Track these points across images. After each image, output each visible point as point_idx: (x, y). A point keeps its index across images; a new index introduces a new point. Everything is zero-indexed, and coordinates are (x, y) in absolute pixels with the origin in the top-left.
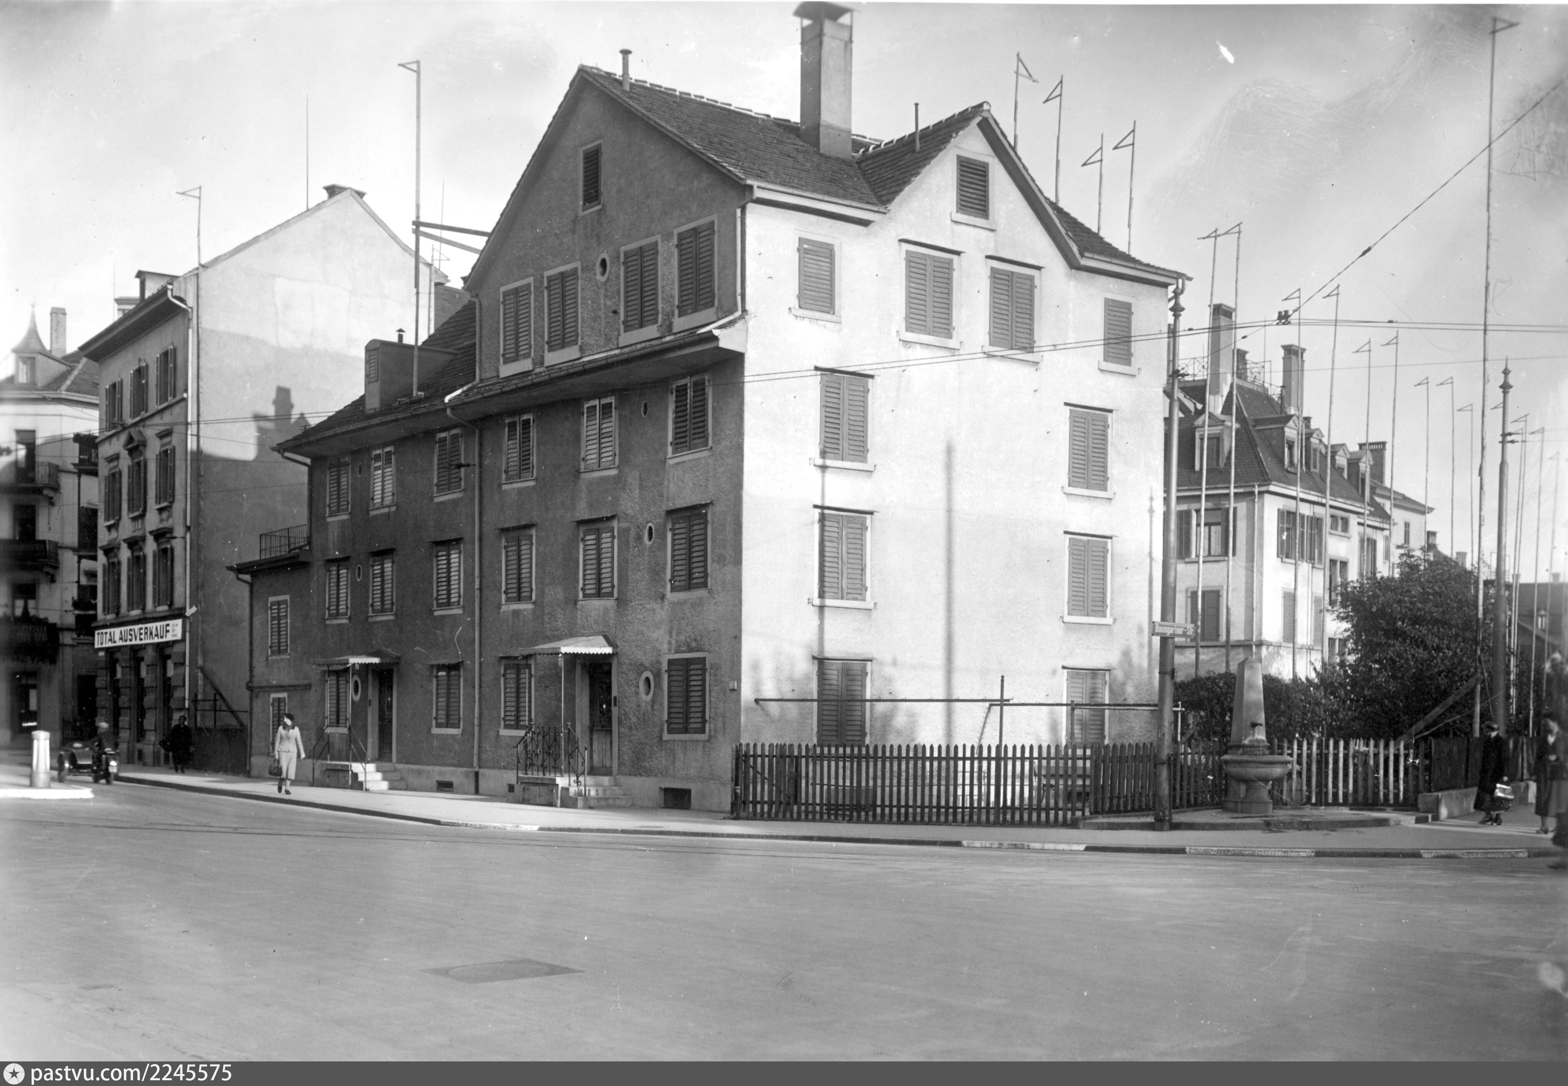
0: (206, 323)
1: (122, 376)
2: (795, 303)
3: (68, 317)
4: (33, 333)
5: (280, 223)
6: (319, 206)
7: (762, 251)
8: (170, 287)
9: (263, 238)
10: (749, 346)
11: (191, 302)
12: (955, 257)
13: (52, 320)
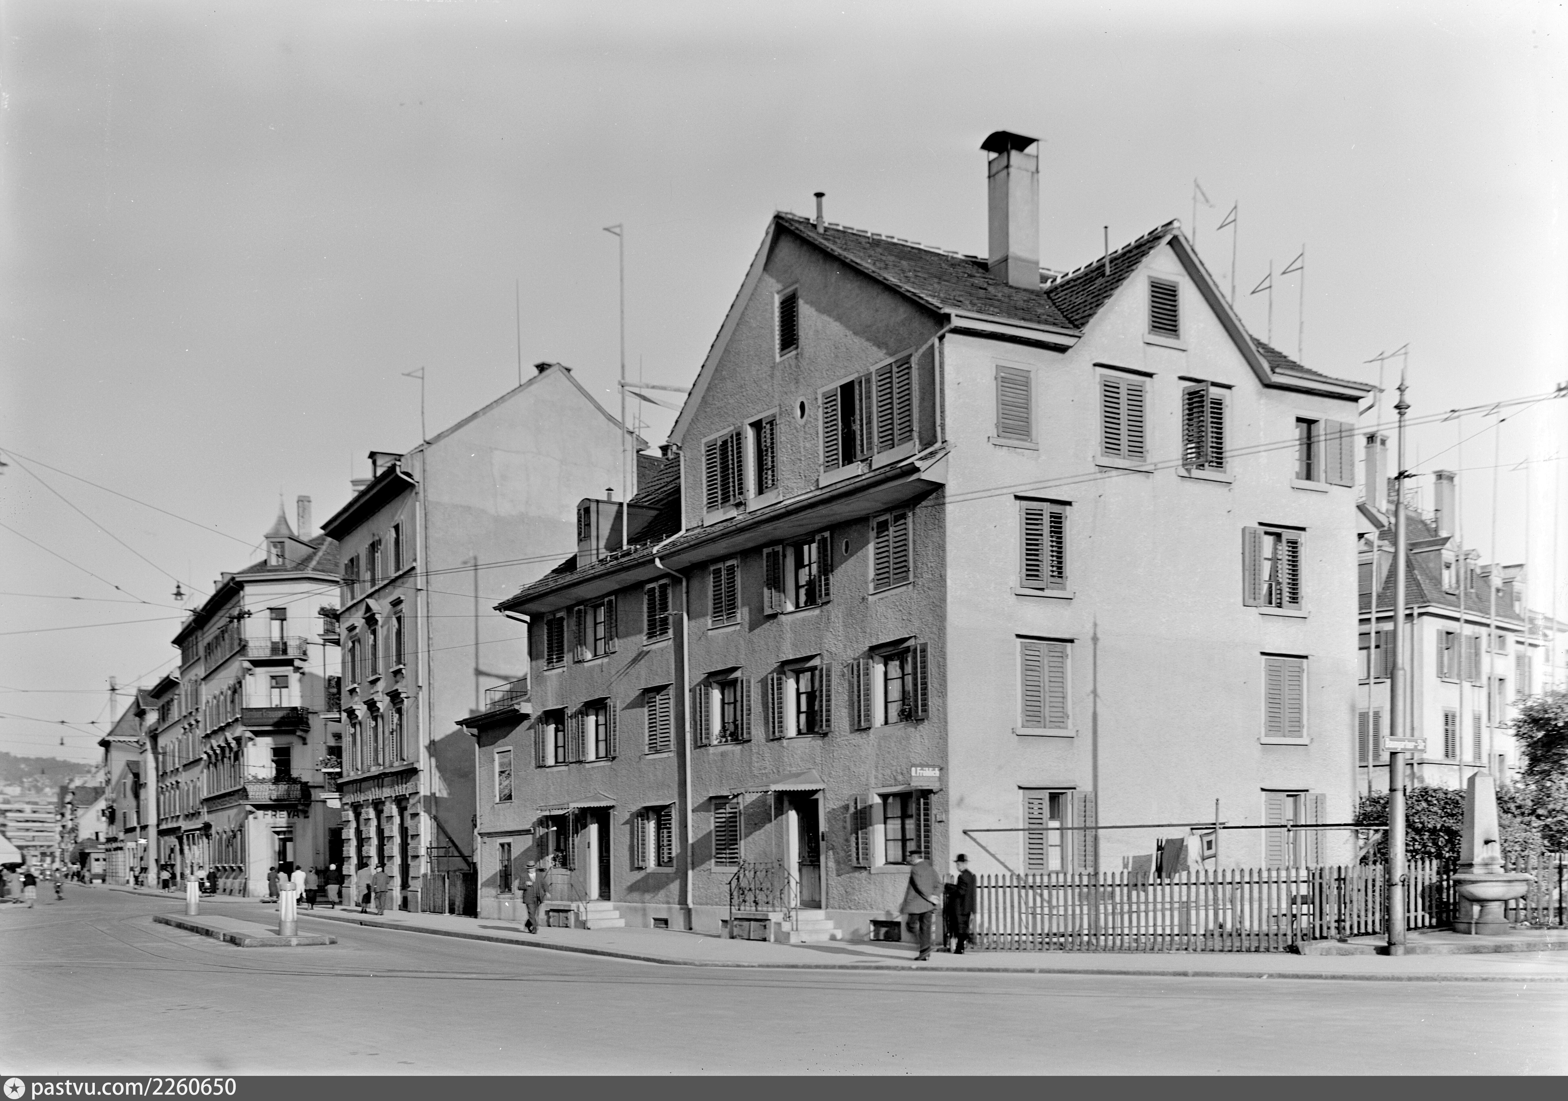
0: (432, 496)
1: (359, 552)
2: (993, 432)
3: (313, 504)
4: (283, 520)
5: (495, 399)
6: (531, 381)
7: (960, 380)
8: (398, 463)
9: (481, 414)
10: (950, 477)
11: (417, 476)
12: (1147, 379)
13: (298, 507)
